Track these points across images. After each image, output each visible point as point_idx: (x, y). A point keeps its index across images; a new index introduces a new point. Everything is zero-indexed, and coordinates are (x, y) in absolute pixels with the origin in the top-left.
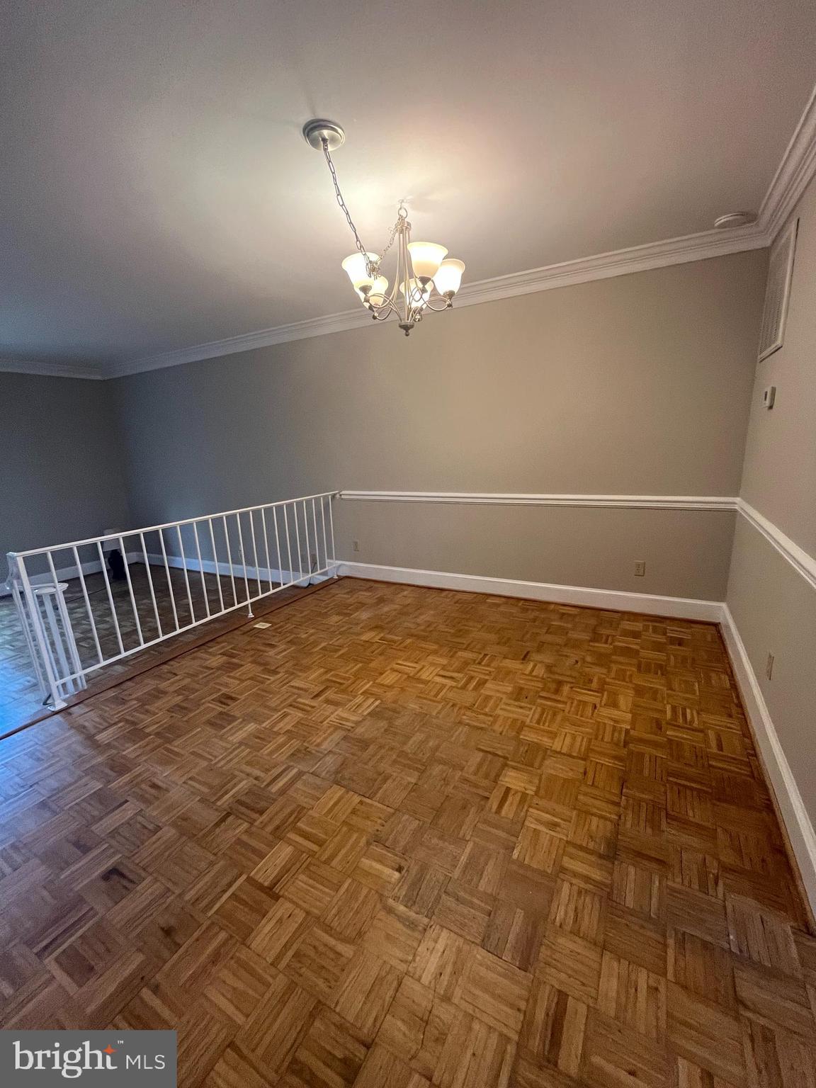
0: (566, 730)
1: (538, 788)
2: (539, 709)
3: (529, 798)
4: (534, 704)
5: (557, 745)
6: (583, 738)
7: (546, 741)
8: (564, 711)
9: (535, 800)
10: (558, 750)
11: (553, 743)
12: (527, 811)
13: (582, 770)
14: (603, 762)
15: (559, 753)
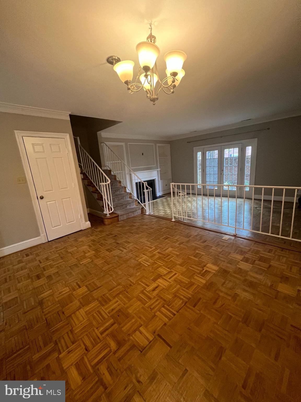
0: (85, 321)
1: (73, 295)
2: (106, 317)
3: (73, 291)
4: (111, 316)
5: (82, 311)
6: (76, 325)
7: (87, 308)
8: (97, 328)
9: (71, 292)
10: (80, 311)
11: (84, 310)
12: (70, 289)
13: (65, 313)
14: (60, 323)
15: (78, 310)
